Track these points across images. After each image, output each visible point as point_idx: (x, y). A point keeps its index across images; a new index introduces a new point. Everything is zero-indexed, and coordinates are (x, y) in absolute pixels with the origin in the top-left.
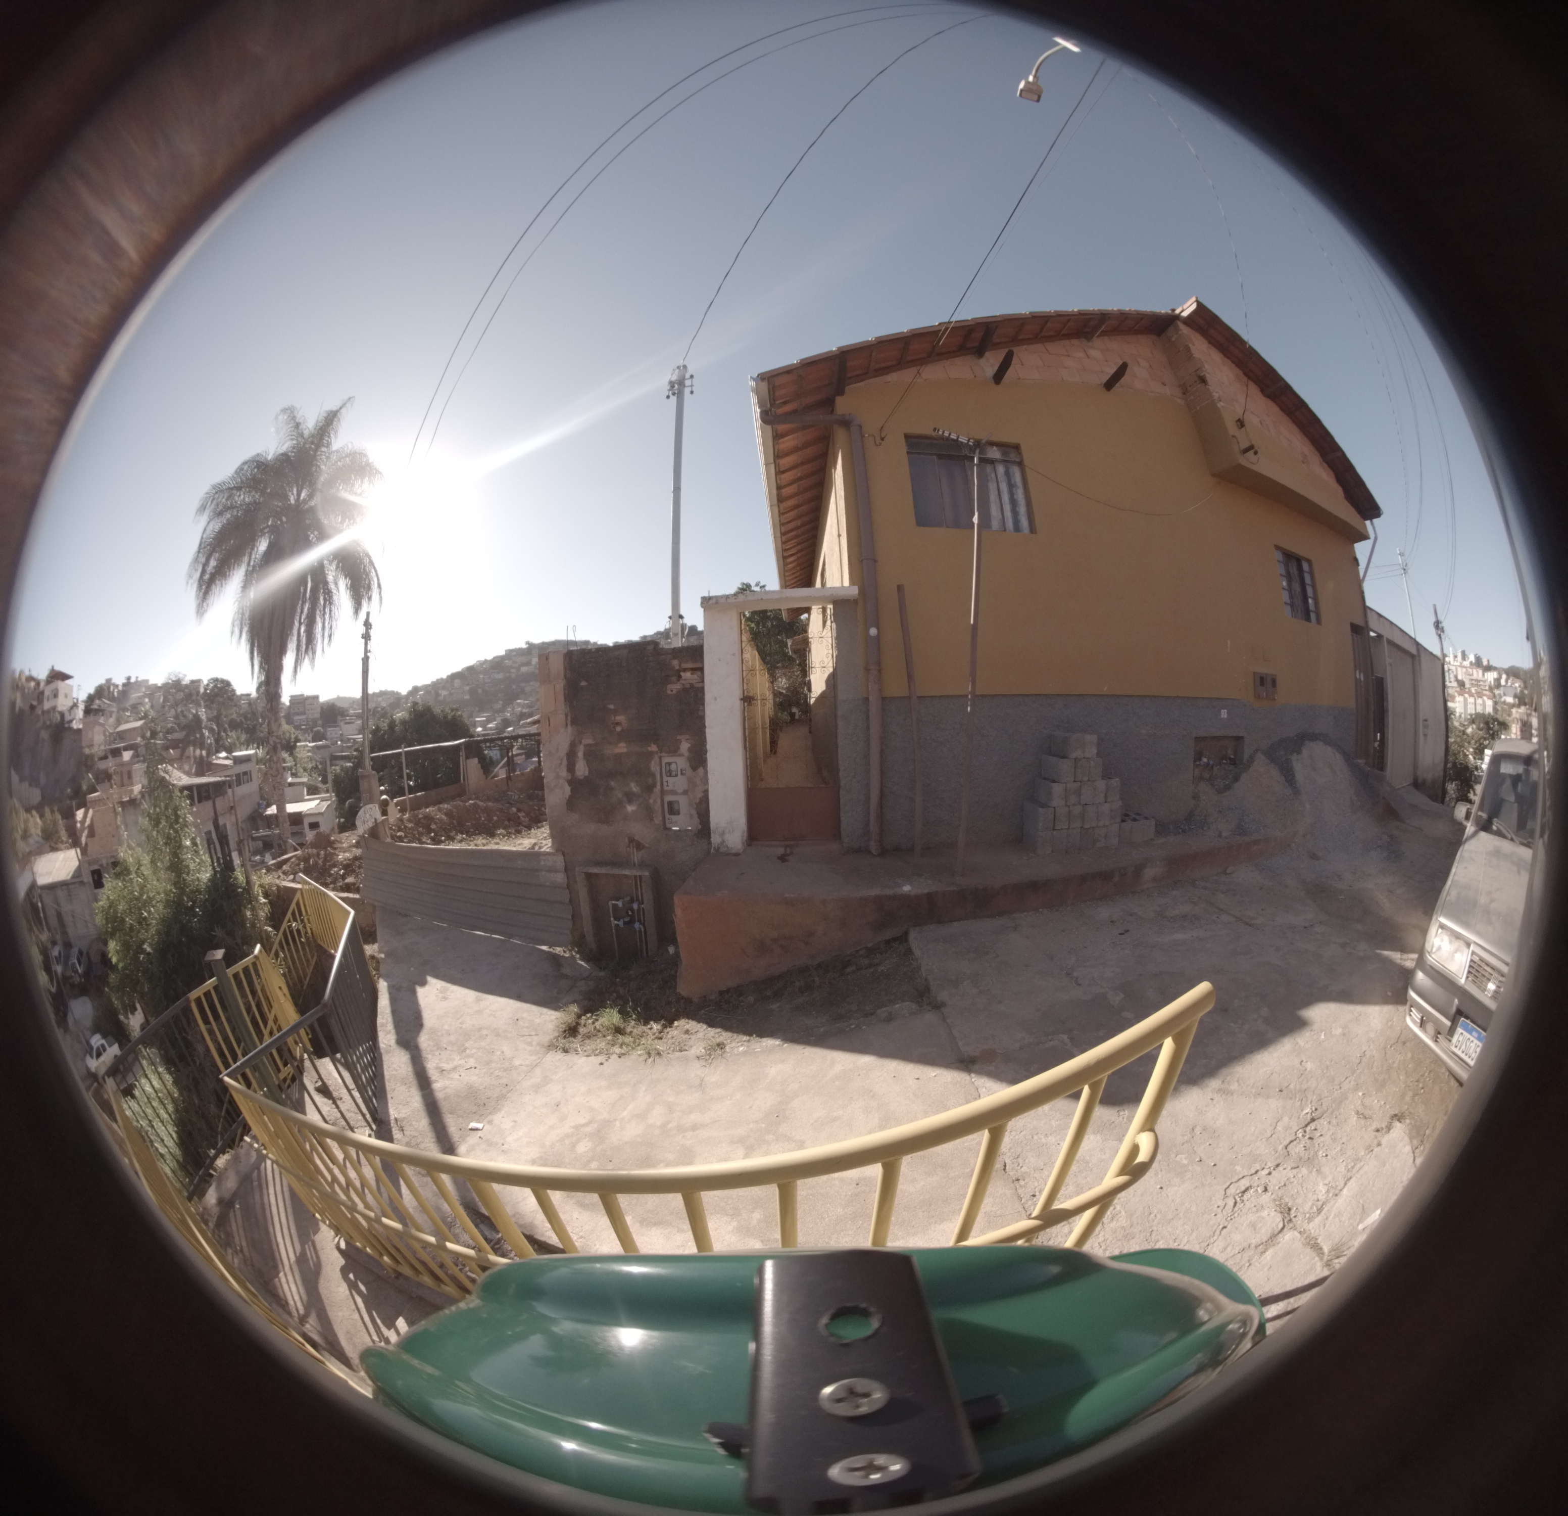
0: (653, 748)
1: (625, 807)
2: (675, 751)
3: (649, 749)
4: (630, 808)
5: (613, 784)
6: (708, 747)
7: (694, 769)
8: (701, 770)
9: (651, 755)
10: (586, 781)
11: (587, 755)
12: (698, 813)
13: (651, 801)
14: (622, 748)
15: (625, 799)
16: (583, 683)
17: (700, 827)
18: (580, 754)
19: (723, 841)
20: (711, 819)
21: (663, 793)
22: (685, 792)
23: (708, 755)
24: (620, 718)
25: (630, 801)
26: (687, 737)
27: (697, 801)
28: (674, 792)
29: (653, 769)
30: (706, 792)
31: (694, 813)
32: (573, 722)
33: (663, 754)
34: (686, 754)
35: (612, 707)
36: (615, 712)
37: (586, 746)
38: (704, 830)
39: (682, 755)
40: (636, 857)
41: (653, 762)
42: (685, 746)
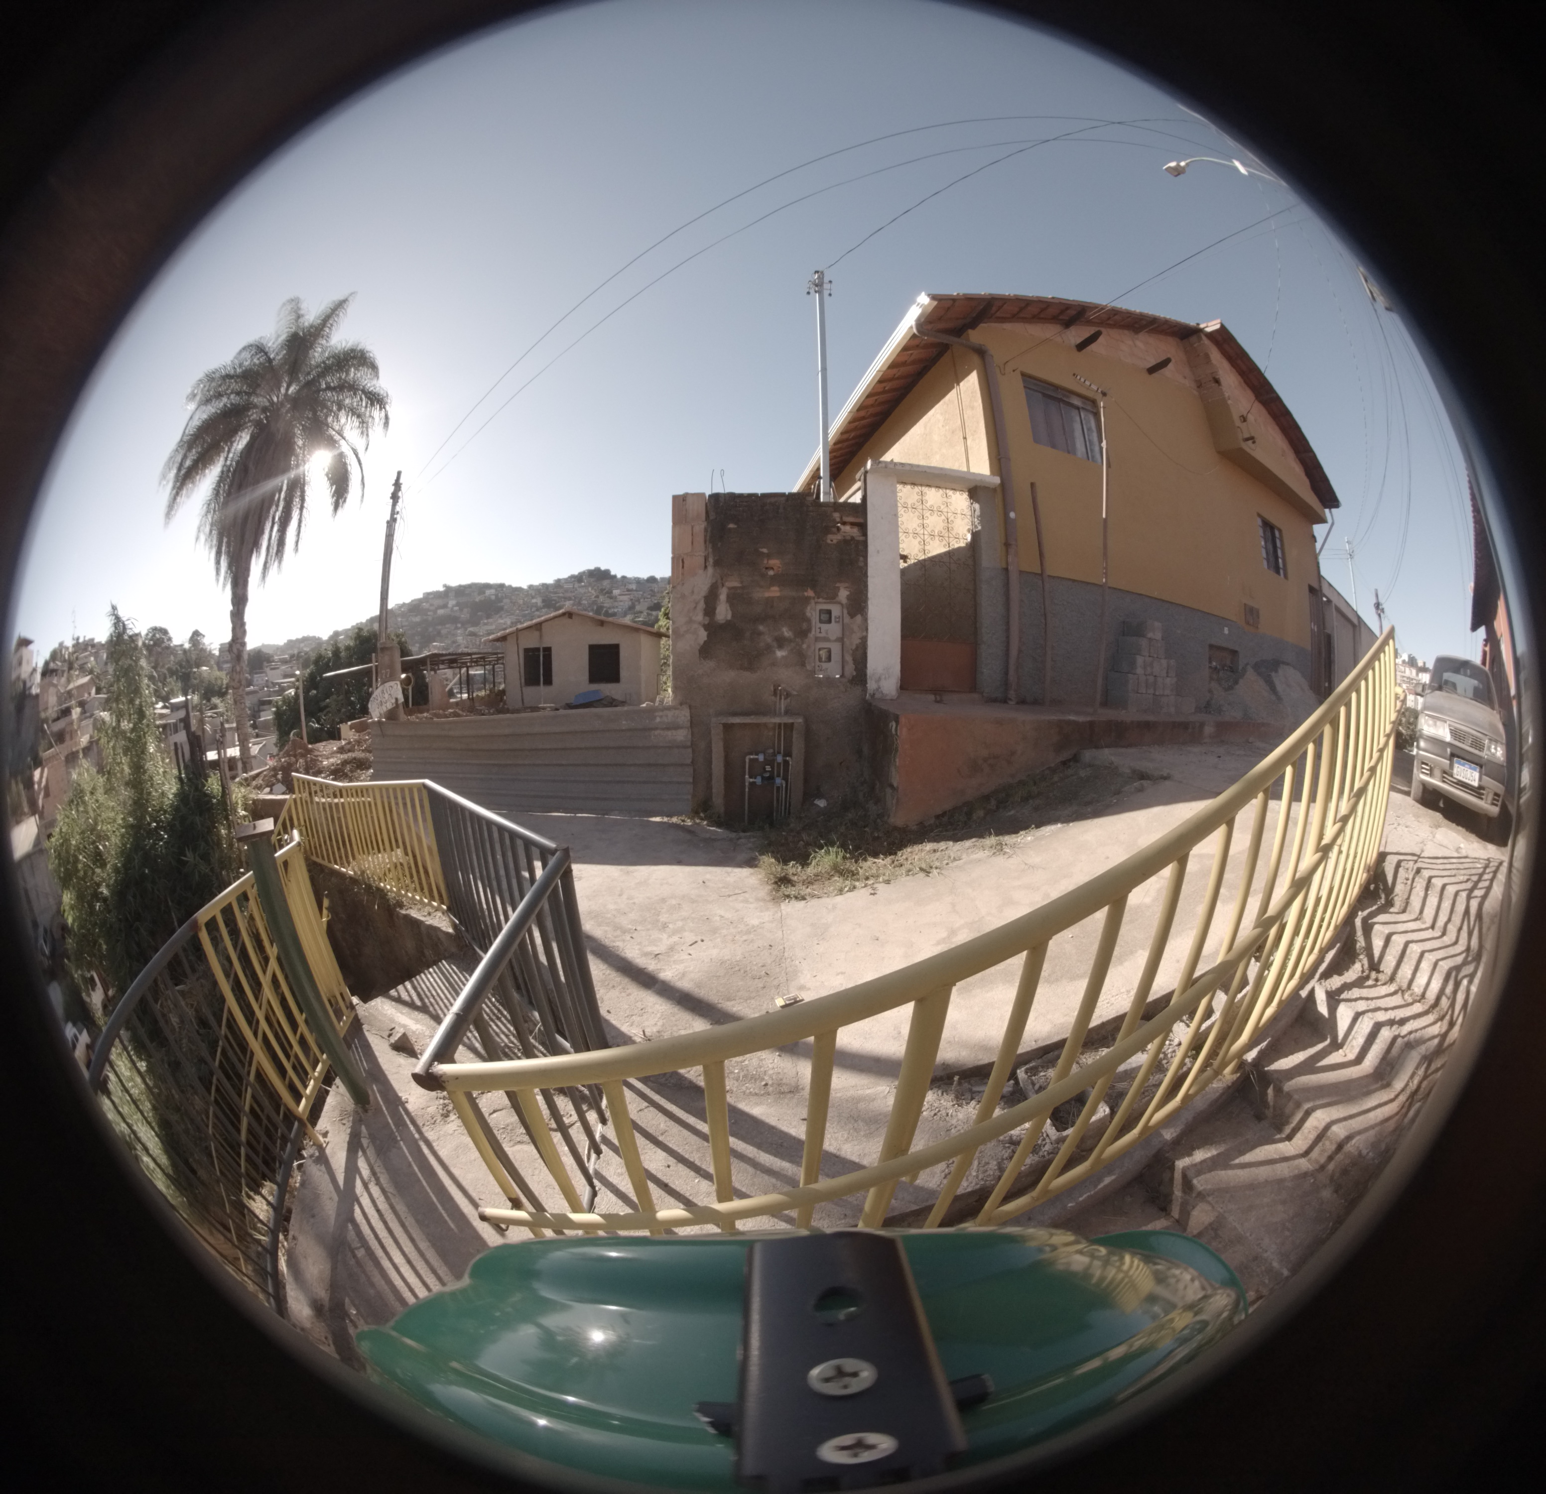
0: (810, 593)
1: (774, 653)
2: (832, 597)
3: (806, 594)
4: (780, 654)
5: (761, 628)
6: (869, 595)
7: (852, 616)
8: (859, 618)
9: (807, 600)
10: (727, 626)
11: (731, 599)
12: (854, 660)
13: (804, 646)
14: (774, 592)
15: (775, 644)
16: (731, 526)
17: (855, 673)
18: (723, 597)
19: (879, 688)
20: (869, 665)
21: (817, 639)
22: (841, 640)
23: (869, 602)
24: (775, 562)
25: (780, 647)
26: (847, 585)
27: (854, 647)
28: (827, 639)
29: (808, 614)
30: (864, 641)
31: (849, 658)
32: (717, 564)
33: (820, 600)
34: (844, 601)
35: (765, 551)
36: (769, 556)
37: (730, 589)
38: (860, 677)
39: (840, 603)
40: (783, 705)
41: (809, 608)
42: (843, 594)
